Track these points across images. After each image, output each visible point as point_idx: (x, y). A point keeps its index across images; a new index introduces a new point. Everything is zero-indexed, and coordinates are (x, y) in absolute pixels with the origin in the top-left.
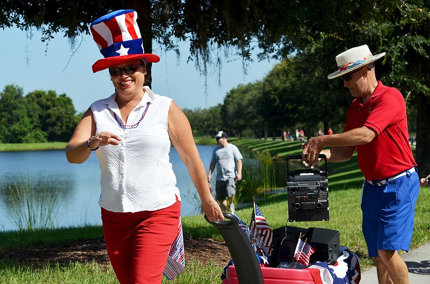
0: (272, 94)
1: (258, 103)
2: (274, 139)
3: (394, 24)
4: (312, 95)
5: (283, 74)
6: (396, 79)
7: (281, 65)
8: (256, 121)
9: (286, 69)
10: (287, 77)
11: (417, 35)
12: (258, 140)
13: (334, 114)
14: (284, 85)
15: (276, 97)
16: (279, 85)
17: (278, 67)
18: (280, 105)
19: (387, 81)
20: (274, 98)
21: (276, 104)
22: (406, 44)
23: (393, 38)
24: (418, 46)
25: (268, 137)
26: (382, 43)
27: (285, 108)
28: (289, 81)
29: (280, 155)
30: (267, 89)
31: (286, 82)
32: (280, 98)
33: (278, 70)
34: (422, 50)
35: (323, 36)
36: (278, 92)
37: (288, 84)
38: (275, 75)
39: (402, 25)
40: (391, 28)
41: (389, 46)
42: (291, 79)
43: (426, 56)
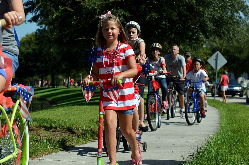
3: (106, 2)
4: (46, 56)
5: (27, 44)
7: (26, 38)
9: (29, 41)
10: (30, 46)
11: (119, 10)
13: (59, 68)
14: (27, 51)
15: (22, 58)
16: (25, 50)
17: (24, 39)
18: (25, 63)
21: (22, 62)
23: (104, 11)
26: (97, 13)
27: (28, 65)
28: (31, 48)
31: (29, 49)
32: (25, 59)
33: (24, 41)
34: (122, 19)
35: (60, 8)
36: (23, 55)
37: (30, 50)
38: (22, 44)
39: (111, 2)
40: (104, 4)
42: (32, 47)
43: (124, 23)
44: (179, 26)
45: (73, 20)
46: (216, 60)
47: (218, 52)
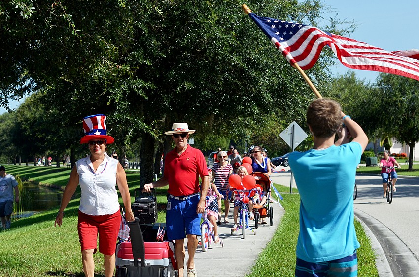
0: (23, 124)
1: (11, 132)
2: (27, 164)
5: (33, 106)
6: (119, 117)
8: (10, 148)
9: (36, 102)
10: (37, 109)
11: (137, 79)
12: (13, 165)
14: (34, 117)
15: (27, 127)
16: (30, 116)
18: (31, 134)
19: (112, 119)
20: (25, 128)
21: (27, 133)
22: (128, 86)
23: (117, 82)
24: (138, 89)
25: (22, 162)
26: (106, 86)
27: (35, 137)
28: (39, 113)
29: (31, 180)
30: (19, 120)
31: (36, 114)
32: (30, 128)
33: (28, 102)
34: (142, 92)
36: (29, 122)
37: (38, 116)
38: (26, 107)
41: (114, 89)
42: (40, 111)
43: (145, 98)
44: (226, 97)
45: (73, 94)
46: (293, 134)
47: (294, 123)
